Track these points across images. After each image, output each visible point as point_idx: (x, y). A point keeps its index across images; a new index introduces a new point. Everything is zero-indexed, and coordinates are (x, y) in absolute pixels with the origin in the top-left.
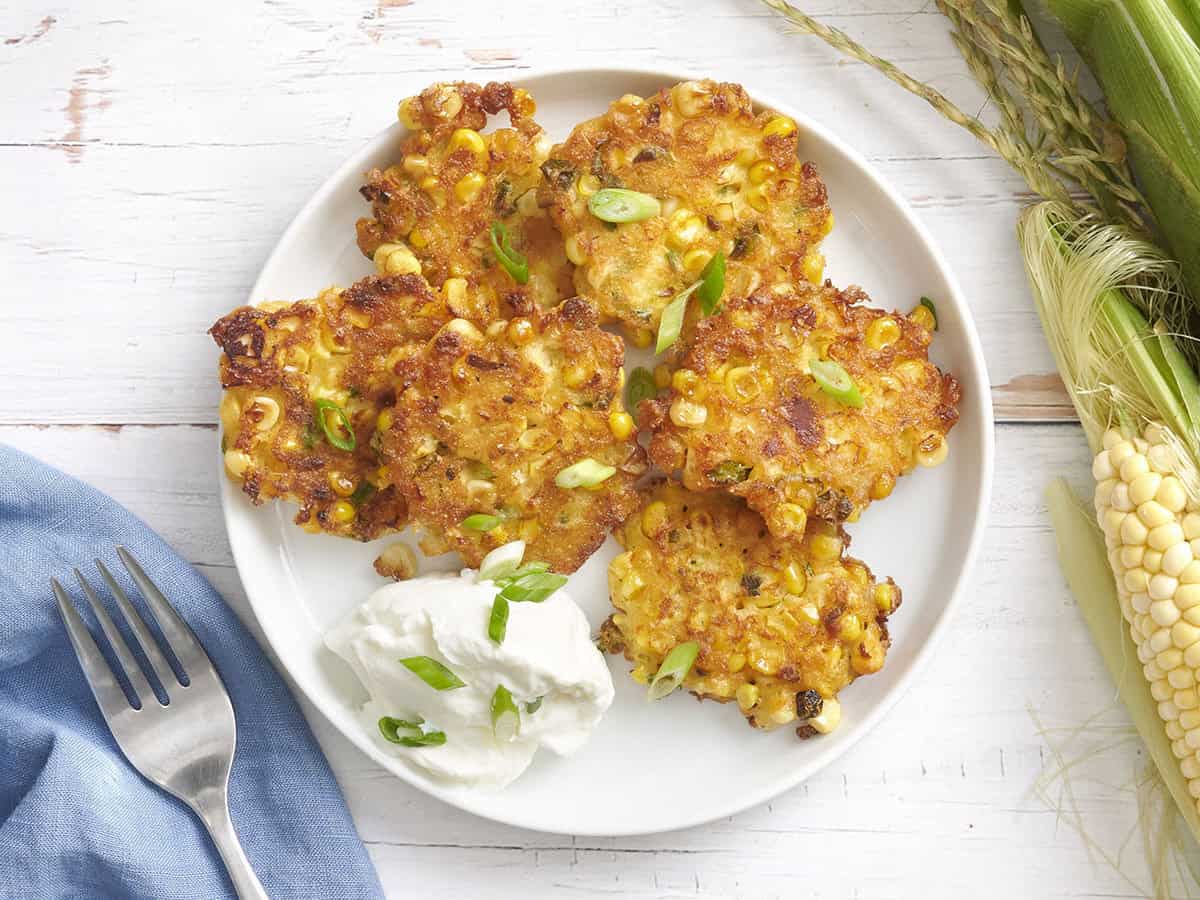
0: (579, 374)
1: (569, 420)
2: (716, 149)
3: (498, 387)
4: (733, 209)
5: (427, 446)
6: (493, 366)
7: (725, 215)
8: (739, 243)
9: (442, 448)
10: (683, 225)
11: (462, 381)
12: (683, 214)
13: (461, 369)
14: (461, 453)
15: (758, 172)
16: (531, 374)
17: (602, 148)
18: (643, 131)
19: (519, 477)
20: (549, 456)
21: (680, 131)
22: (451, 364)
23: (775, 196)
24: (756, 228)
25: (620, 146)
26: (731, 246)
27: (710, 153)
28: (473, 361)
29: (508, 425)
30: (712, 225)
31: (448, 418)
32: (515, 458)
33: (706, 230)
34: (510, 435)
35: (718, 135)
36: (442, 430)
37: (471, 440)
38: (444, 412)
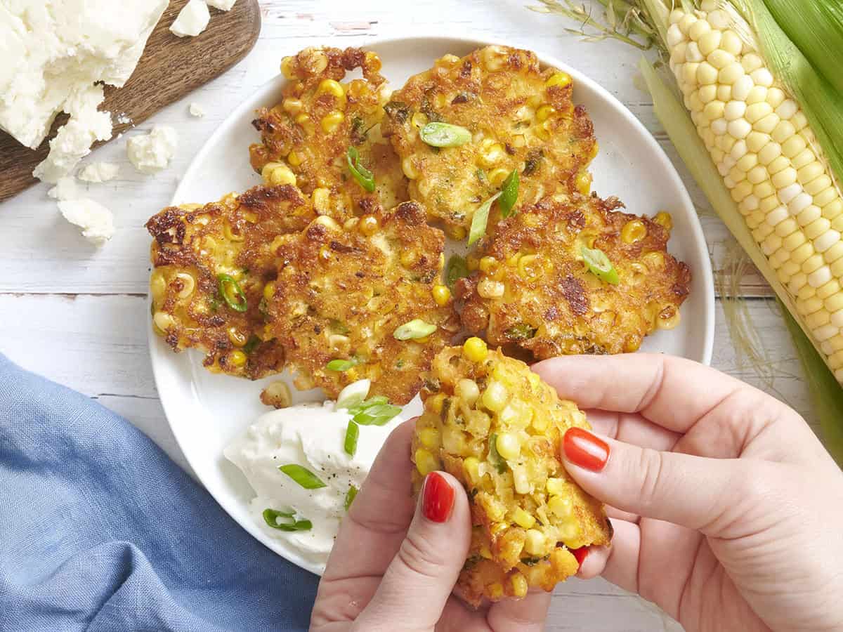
0: (410, 257)
1: (403, 290)
2: (512, 95)
3: (351, 266)
4: (524, 139)
5: (301, 309)
6: (349, 250)
7: (518, 144)
8: (528, 163)
9: (312, 310)
10: (488, 150)
11: (327, 261)
12: (488, 142)
13: (325, 254)
14: (325, 314)
15: (542, 112)
16: (377, 254)
17: (429, 93)
18: (458, 81)
19: (367, 333)
20: (388, 316)
21: (485, 82)
22: (318, 248)
23: (555, 130)
24: (541, 152)
25: (441, 92)
26: (523, 167)
27: (507, 98)
28: (335, 246)
29: (359, 293)
30: (509, 150)
31: (316, 288)
32: (364, 317)
33: (505, 154)
34: (361, 302)
35: (513, 85)
36: (311, 297)
37: (333, 303)
38: (313, 284)
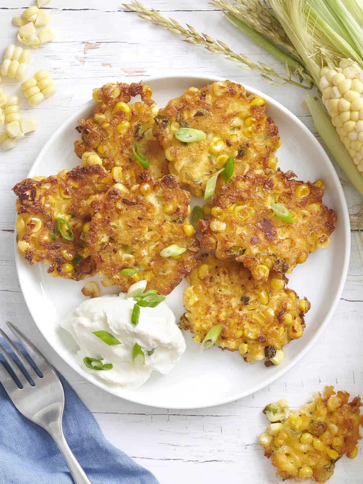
0: (170, 208)
1: (166, 228)
2: (230, 111)
3: (135, 213)
4: (238, 137)
5: (105, 239)
6: (133, 204)
7: (234, 140)
8: (240, 152)
9: (111, 240)
10: (216, 144)
11: (120, 210)
12: (216, 139)
13: (119, 206)
14: (119, 242)
15: (248, 121)
16: (150, 207)
17: (181, 110)
18: (198, 103)
19: (144, 252)
20: (157, 243)
21: (214, 103)
22: (115, 203)
23: (256, 132)
24: (247, 145)
25: (188, 110)
26: (236, 153)
27: (227, 113)
28: (125, 202)
29: (139, 229)
30: (228, 144)
31: (114, 226)
32: (143, 244)
33: (226, 146)
34: (141, 234)
35: (231, 105)
36: (111, 232)
37: (124, 236)
38: (112, 224)
